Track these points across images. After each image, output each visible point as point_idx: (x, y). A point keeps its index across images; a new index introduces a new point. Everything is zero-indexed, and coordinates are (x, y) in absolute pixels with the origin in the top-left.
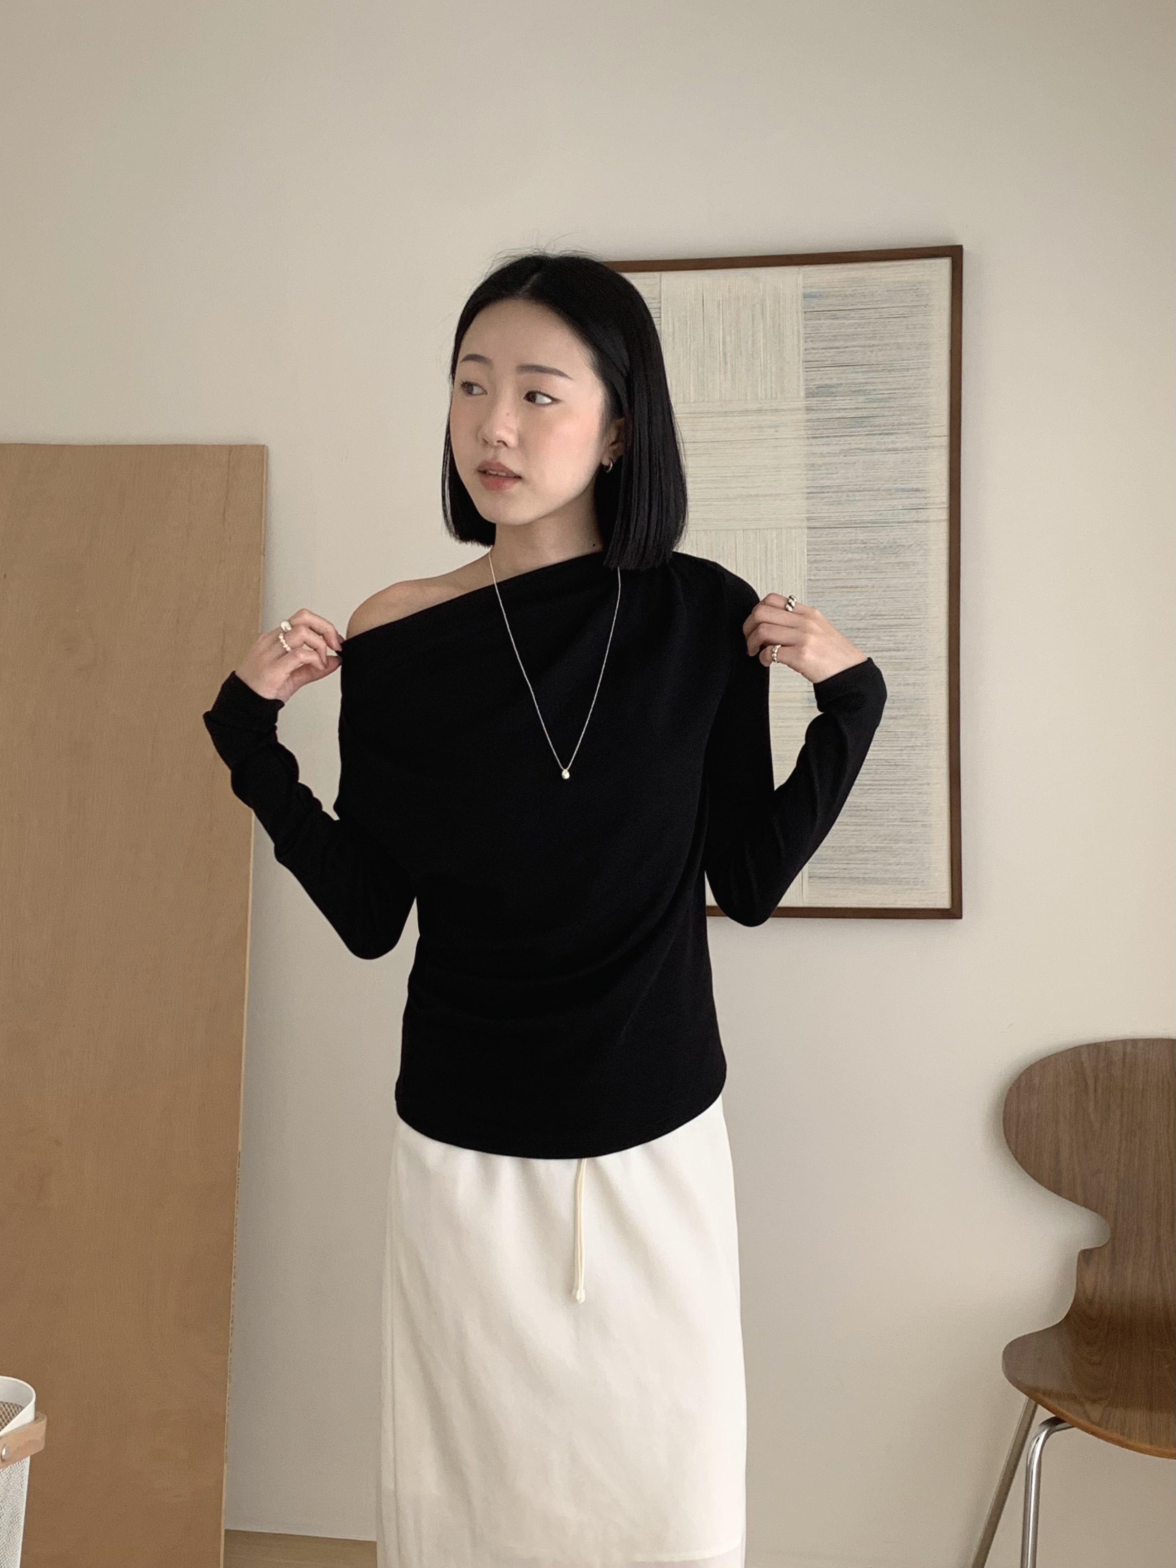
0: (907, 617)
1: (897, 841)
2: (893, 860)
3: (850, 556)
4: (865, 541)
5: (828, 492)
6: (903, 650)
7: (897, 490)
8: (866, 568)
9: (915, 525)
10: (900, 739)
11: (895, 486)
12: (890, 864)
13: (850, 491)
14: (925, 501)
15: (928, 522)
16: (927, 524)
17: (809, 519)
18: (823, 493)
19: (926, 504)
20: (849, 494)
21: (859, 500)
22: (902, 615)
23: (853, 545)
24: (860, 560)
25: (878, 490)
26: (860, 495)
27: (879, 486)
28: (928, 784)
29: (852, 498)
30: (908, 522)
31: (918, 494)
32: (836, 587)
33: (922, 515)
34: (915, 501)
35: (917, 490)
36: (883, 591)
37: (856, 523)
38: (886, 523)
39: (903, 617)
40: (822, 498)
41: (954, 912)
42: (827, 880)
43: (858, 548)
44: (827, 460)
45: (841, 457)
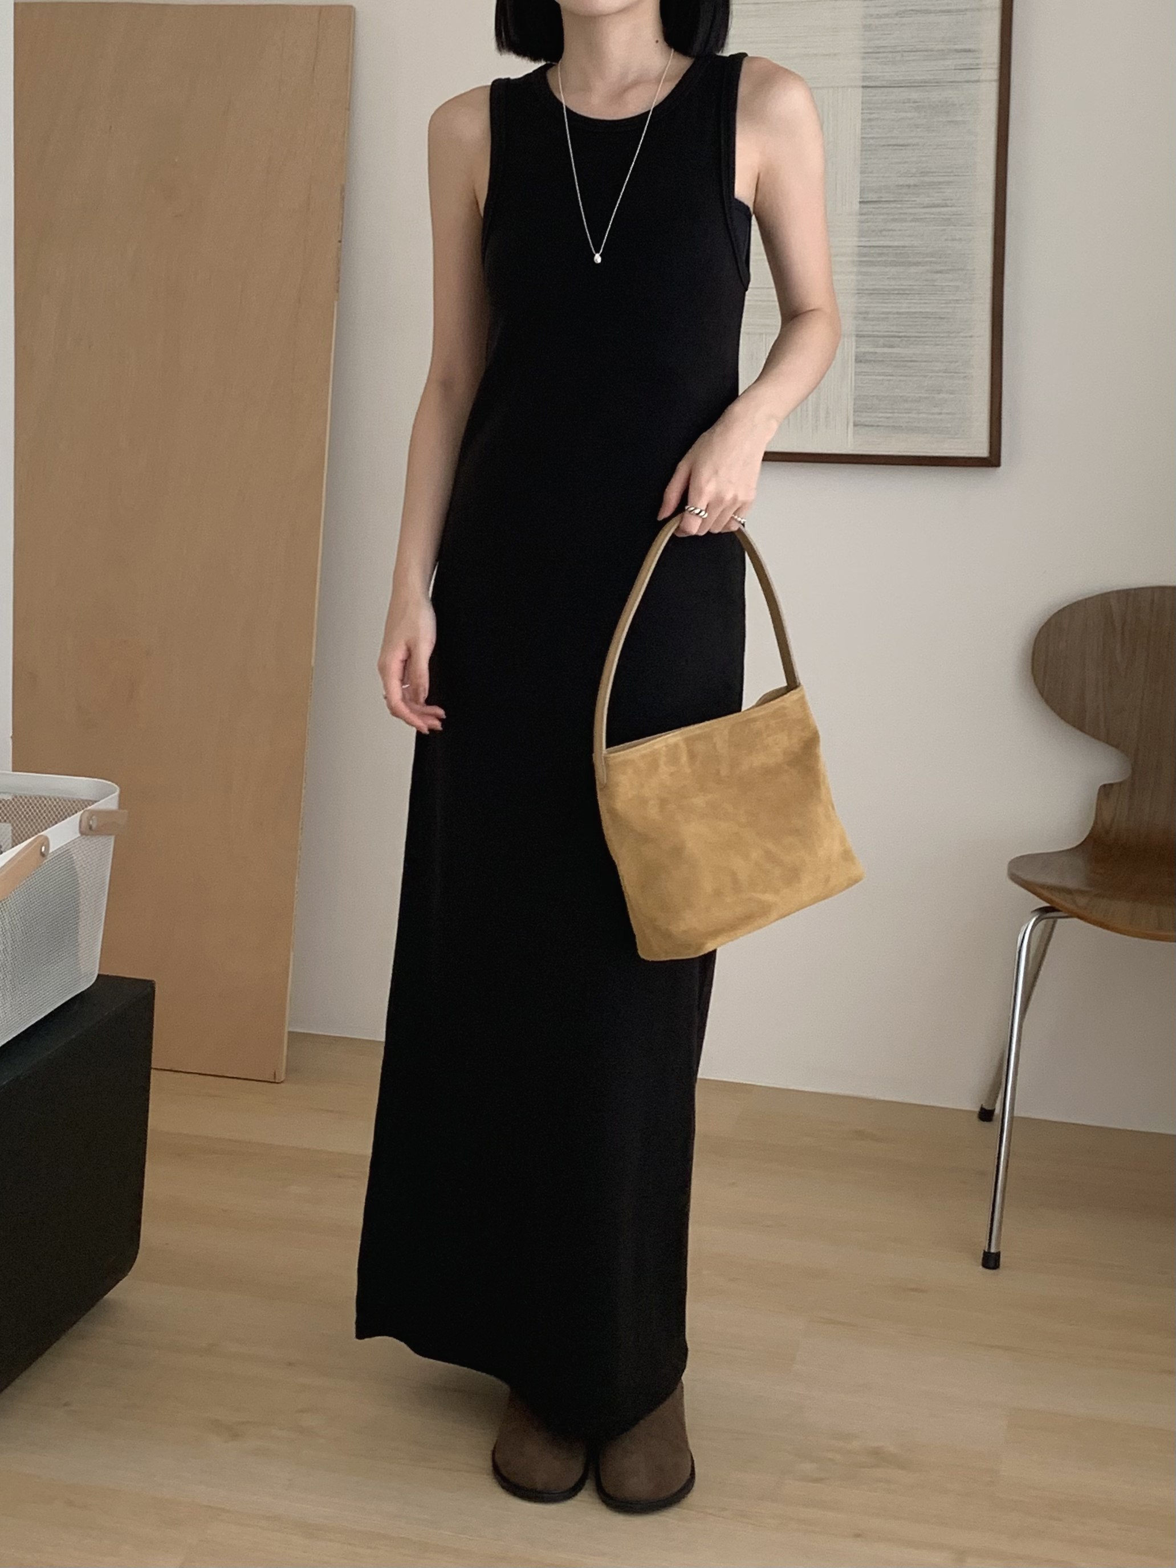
0: (956, 174)
1: (939, 392)
2: (936, 410)
3: (903, 115)
4: (918, 100)
5: (884, 52)
6: (951, 206)
7: (950, 51)
8: (917, 126)
9: (966, 86)
10: (946, 293)
11: (948, 47)
12: (933, 414)
13: (905, 51)
14: (977, 61)
15: (978, 81)
16: (978, 84)
17: (864, 79)
18: (879, 53)
19: (978, 64)
20: (905, 54)
21: (913, 60)
22: (952, 172)
23: (907, 105)
24: (913, 118)
25: (932, 51)
26: (914, 56)
27: (933, 46)
28: (971, 337)
29: (907, 59)
30: (961, 82)
31: (971, 55)
32: (889, 145)
33: (973, 75)
34: (967, 61)
35: (969, 51)
36: (935, 149)
37: (910, 83)
38: (937, 83)
39: (952, 174)
40: (878, 58)
41: (992, 460)
42: (870, 429)
43: (911, 107)
44: (883, 21)
45: (897, 19)
